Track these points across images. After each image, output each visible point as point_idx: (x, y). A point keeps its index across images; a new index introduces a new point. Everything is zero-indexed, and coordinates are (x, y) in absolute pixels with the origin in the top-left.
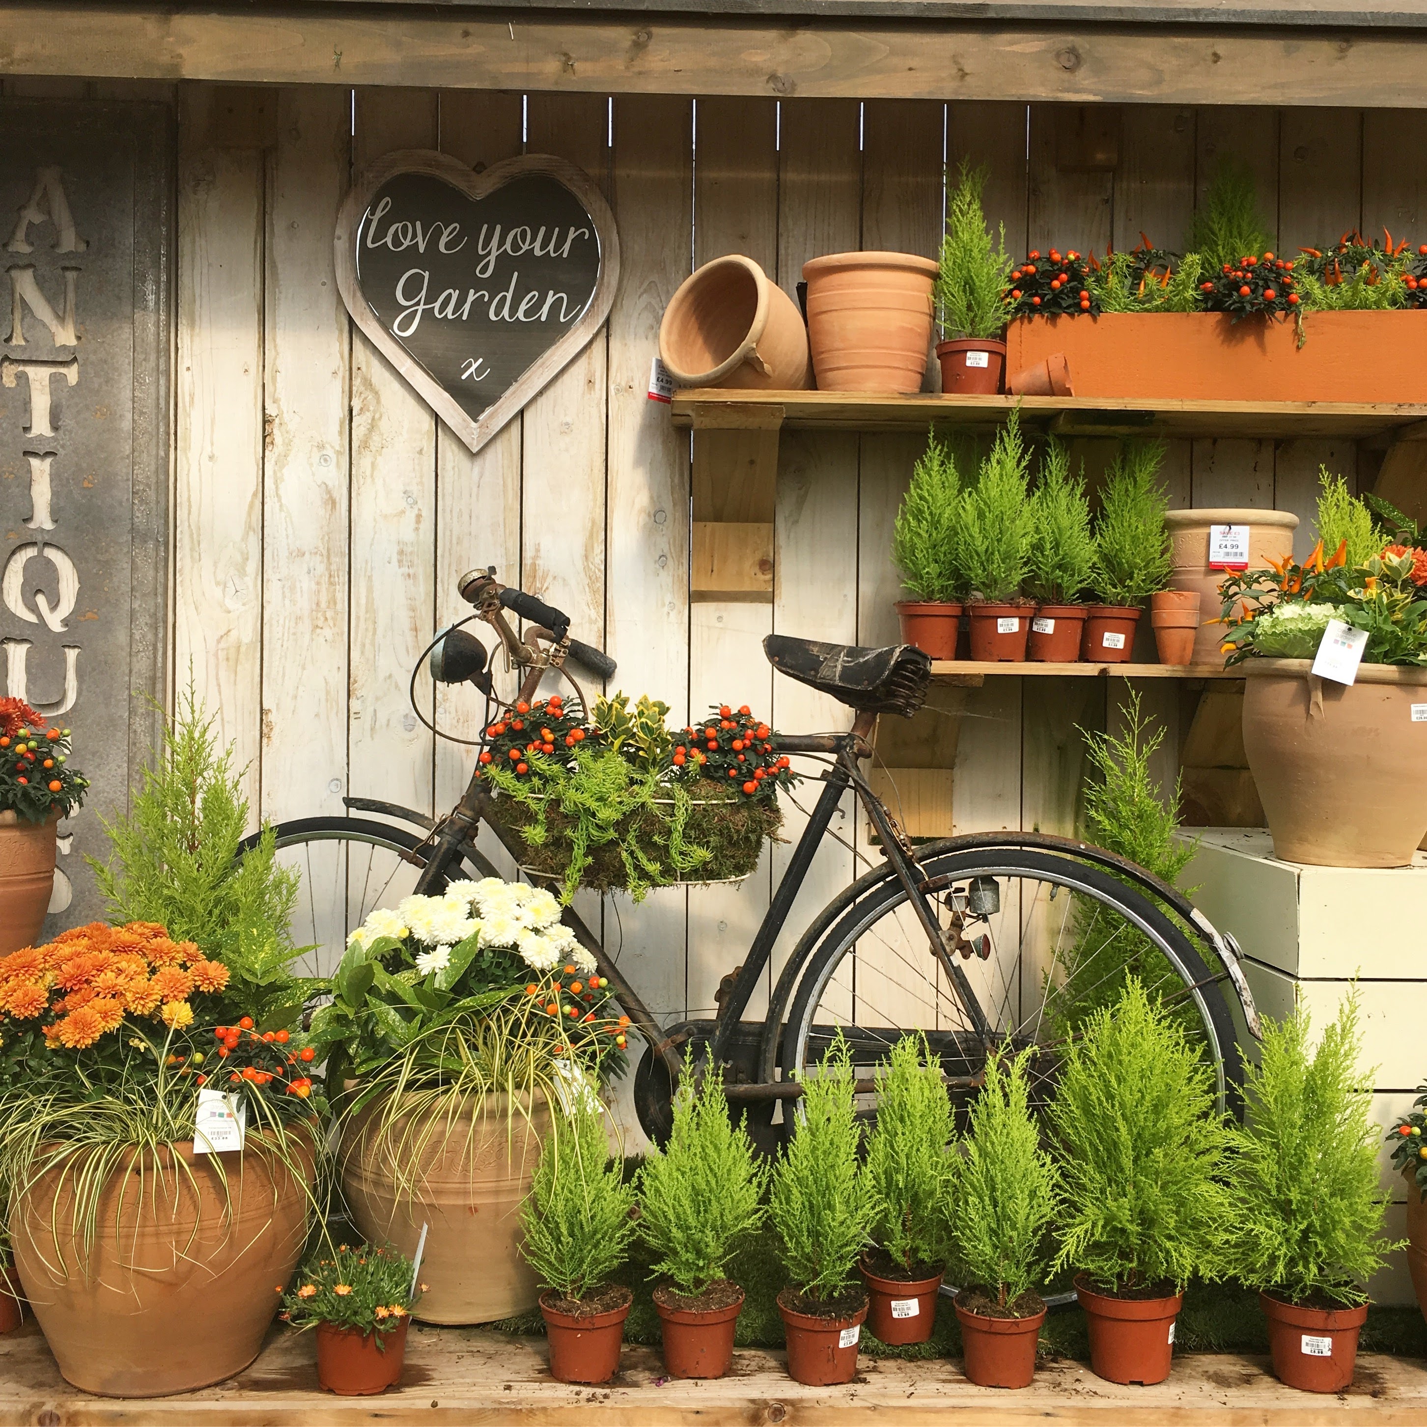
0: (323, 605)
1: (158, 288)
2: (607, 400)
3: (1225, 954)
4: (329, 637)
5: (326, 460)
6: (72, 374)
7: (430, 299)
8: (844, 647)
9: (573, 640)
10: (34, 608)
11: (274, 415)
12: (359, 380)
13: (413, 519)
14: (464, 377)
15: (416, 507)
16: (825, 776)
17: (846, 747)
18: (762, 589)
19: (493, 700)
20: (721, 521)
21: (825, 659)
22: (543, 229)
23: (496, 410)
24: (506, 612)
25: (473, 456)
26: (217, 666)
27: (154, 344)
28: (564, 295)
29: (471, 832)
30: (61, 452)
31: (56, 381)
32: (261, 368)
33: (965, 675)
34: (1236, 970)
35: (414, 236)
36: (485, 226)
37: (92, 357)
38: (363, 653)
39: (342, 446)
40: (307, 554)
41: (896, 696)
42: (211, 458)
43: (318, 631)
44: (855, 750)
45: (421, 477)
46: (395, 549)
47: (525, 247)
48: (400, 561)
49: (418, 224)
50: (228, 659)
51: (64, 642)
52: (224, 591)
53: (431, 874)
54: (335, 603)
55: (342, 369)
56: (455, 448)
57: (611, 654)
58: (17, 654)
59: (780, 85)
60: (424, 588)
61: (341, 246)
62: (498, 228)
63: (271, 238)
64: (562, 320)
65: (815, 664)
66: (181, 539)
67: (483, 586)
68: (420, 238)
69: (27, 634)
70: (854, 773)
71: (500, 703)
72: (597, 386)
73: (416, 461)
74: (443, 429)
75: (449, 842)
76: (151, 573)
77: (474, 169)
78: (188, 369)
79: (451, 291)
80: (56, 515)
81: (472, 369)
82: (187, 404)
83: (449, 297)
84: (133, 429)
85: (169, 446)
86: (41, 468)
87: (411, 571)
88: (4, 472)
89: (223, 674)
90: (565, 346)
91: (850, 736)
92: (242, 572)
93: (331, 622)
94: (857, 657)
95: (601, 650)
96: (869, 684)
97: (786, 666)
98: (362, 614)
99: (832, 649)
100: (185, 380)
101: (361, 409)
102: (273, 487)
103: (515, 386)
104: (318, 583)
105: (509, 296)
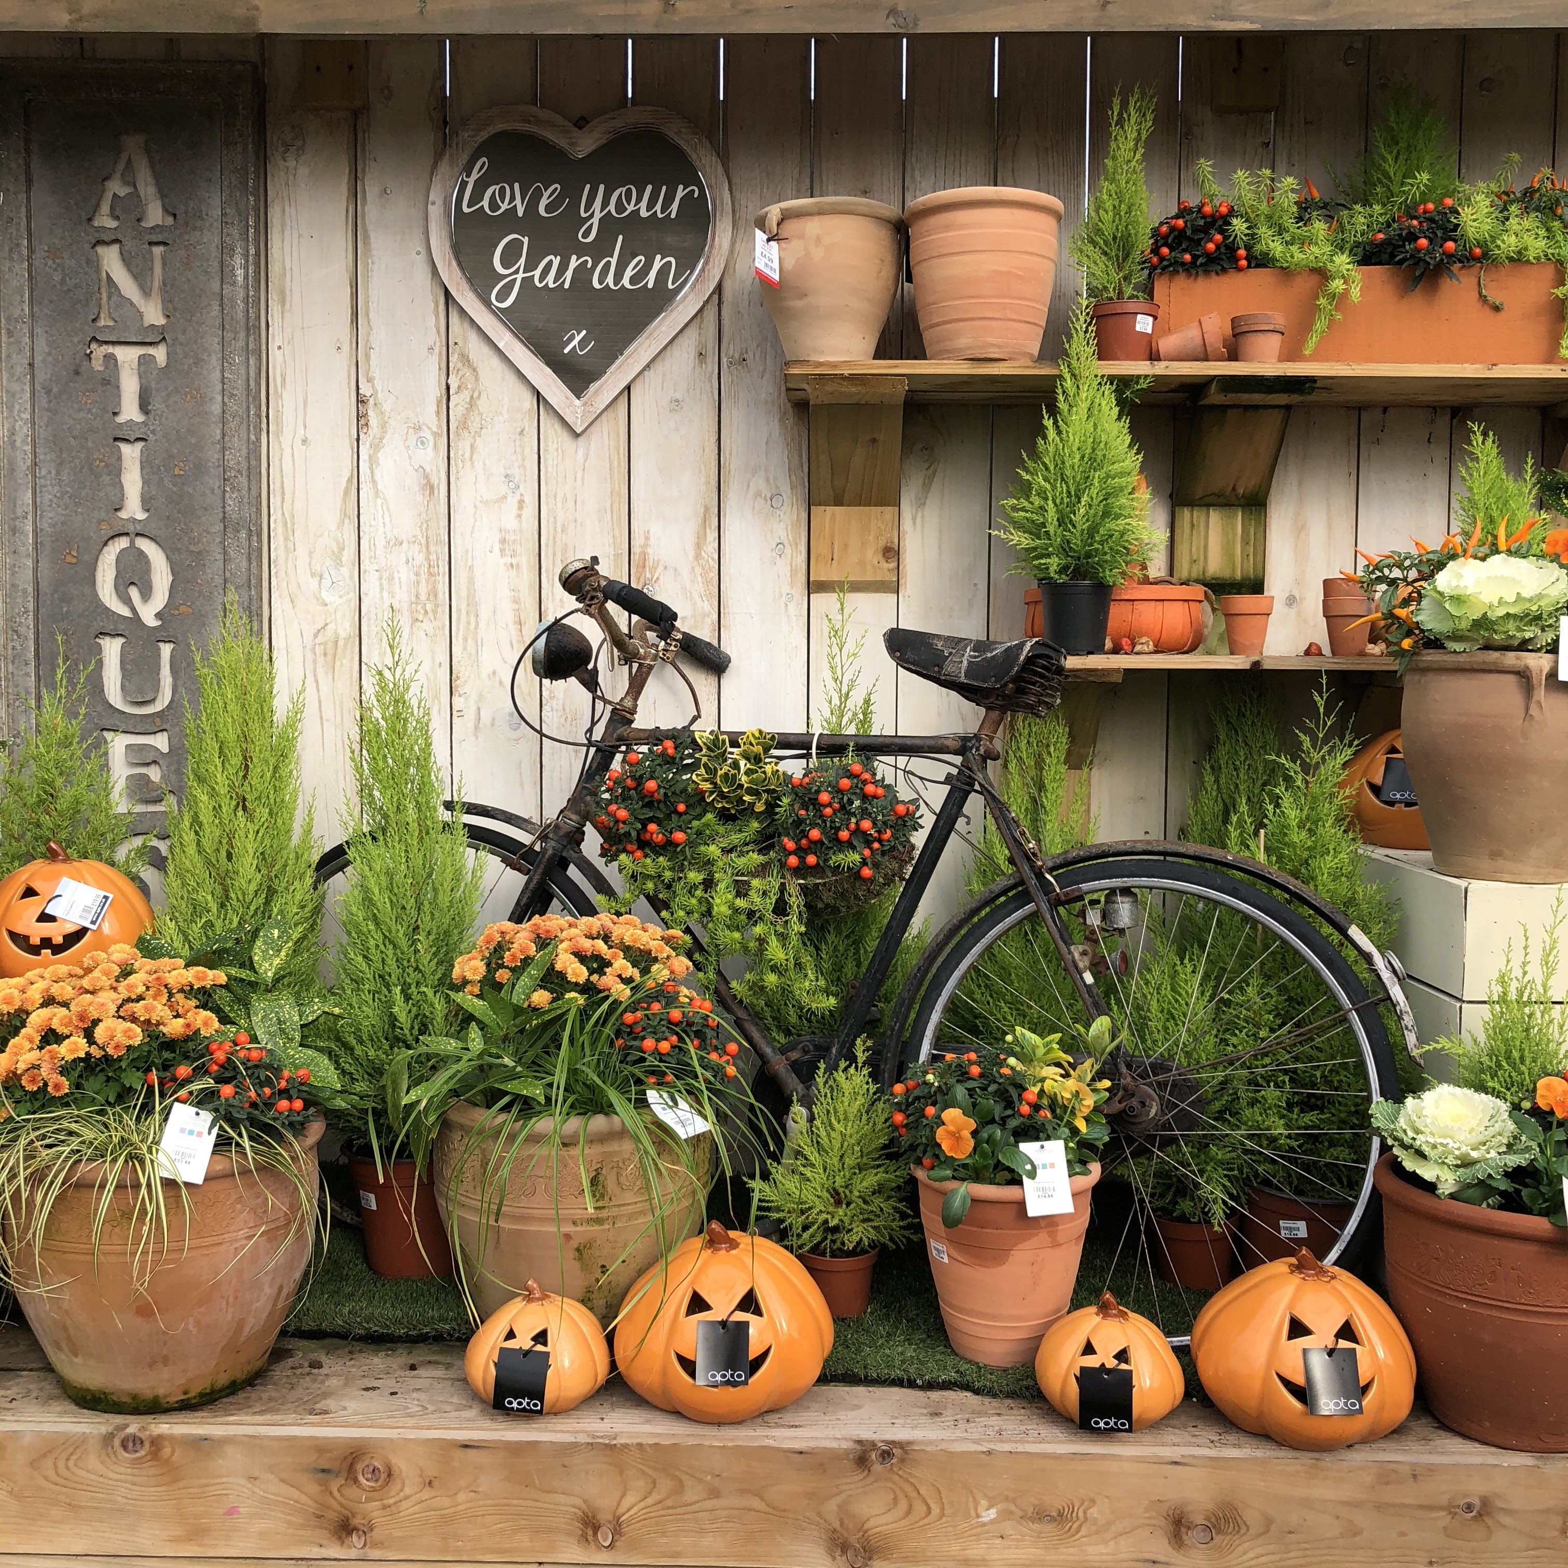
0: (423, 597)
1: (247, 261)
2: (719, 374)
3: (1386, 975)
4: (430, 632)
5: (422, 443)
6: (160, 354)
7: (530, 267)
8: (971, 641)
9: (684, 633)
10: (127, 601)
11: (368, 395)
12: (456, 356)
13: (516, 506)
14: (566, 351)
15: (518, 493)
16: (948, 779)
17: (971, 748)
18: (887, 579)
19: (599, 698)
20: (841, 504)
21: (951, 653)
22: (649, 188)
23: (602, 386)
24: (611, 606)
25: (577, 435)
26: (315, 661)
27: (243, 322)
28: (672, 260)
29: (577, 836)
30: (151, 437)
31: (145, 361)
32: (354, 345)
33: (1103, 670)
34: (1396, 993)
35: (513, 198)
36: (588, 186)
37: (181, 337)
38: (465, 648)
39: (440, 426)
40: (405, 544)
41: (1025, 694)
42: (304, 441)
43: (418, 624)
44: (982, 752)
45: (523, 460)
46: (497, 537)
47: (630, 208)
48: (502, 550)
49: (517, 186)
50: (325, 654)
51: (156, 637)
52: (320, 582)
53: (535, 881)
54: (436, 595)
55: (438, 344)
56: (558, 426)
57: (727, 647)
58: (112, 649)
59: (901, 20)
60: (528, 576)
61: (435, 211)
62: (602, 187)
63: (363, 205)
64: (670, 286)
65: (939, 660)
66: (275, 529)
67: (586, 577)
68: (518, 201)
69: (121, 628)
70: (979, 776)
71: (606, 702)
72: (709, 360)
73: (517, 443)
74: (545, 406)
75: (554, 848)
76: (244, 564)
77: (575, 125)
78: (279, 348)
79: (552, 257)
80: (146, 503)
81: (575, 342)
82: (279, 385)
83: (550, 264)
84: (224, 412)
85: (261, 430)
86: (131, 453)
87: (514, 561)
88: (95, 460)
89: (320, 671)
90: (674, 314)
91: (977, 737)
92: (339, 563)
93: (430, 615)
94: (984, 652)
95: (715, 643)
96: (996, 682)
97: (908, 662)
98: (464, 607)
99: (957, 643)
100: (276, 358)
101: (459, 387)
102: (368, 471)
103: (621, 358)
104: (417, 574)
105: (614, 261)
